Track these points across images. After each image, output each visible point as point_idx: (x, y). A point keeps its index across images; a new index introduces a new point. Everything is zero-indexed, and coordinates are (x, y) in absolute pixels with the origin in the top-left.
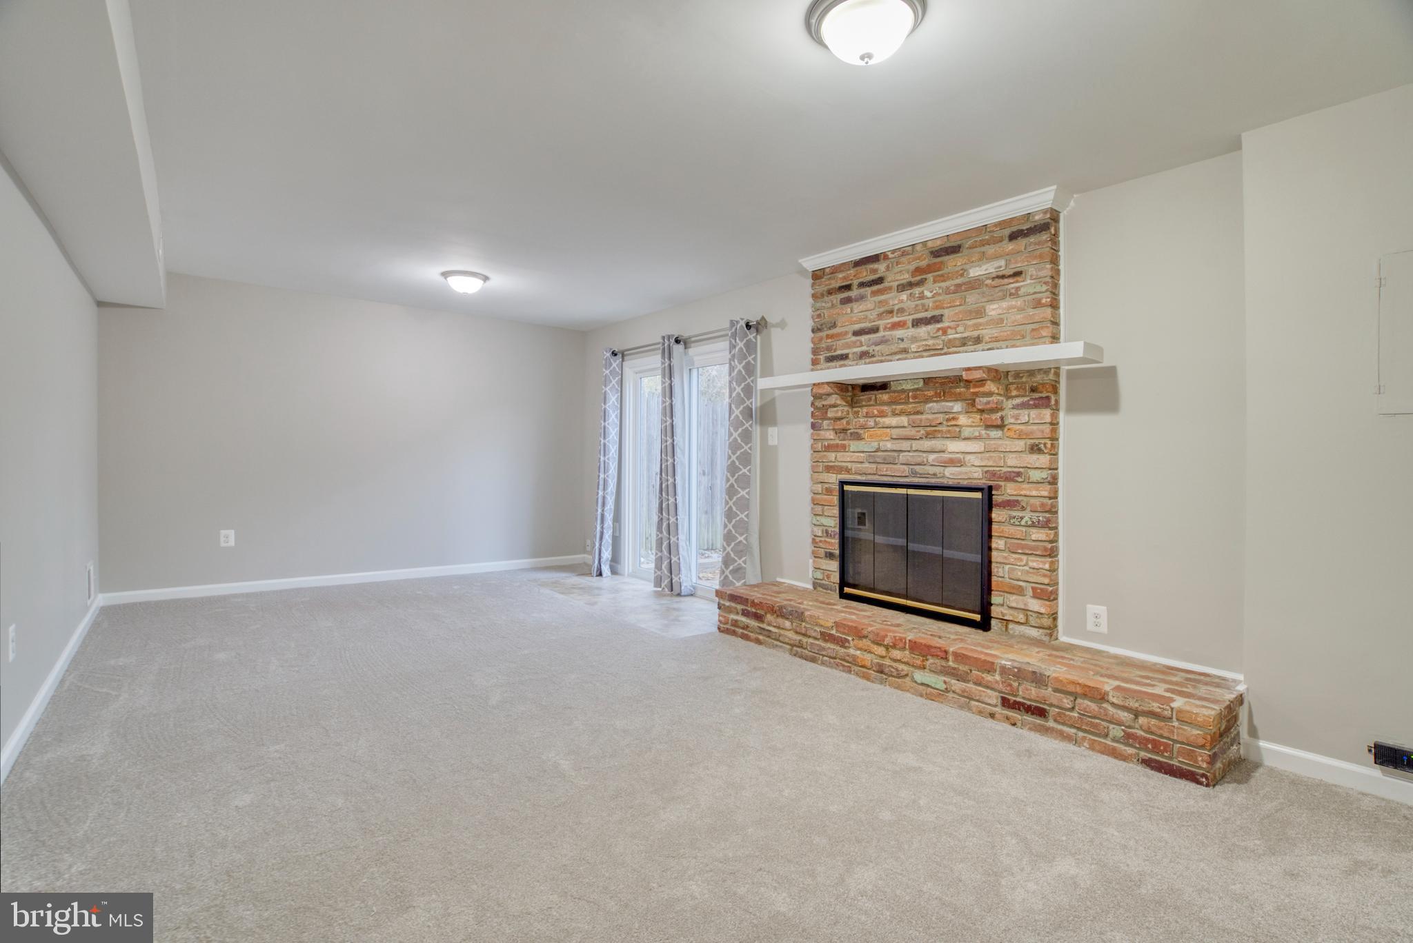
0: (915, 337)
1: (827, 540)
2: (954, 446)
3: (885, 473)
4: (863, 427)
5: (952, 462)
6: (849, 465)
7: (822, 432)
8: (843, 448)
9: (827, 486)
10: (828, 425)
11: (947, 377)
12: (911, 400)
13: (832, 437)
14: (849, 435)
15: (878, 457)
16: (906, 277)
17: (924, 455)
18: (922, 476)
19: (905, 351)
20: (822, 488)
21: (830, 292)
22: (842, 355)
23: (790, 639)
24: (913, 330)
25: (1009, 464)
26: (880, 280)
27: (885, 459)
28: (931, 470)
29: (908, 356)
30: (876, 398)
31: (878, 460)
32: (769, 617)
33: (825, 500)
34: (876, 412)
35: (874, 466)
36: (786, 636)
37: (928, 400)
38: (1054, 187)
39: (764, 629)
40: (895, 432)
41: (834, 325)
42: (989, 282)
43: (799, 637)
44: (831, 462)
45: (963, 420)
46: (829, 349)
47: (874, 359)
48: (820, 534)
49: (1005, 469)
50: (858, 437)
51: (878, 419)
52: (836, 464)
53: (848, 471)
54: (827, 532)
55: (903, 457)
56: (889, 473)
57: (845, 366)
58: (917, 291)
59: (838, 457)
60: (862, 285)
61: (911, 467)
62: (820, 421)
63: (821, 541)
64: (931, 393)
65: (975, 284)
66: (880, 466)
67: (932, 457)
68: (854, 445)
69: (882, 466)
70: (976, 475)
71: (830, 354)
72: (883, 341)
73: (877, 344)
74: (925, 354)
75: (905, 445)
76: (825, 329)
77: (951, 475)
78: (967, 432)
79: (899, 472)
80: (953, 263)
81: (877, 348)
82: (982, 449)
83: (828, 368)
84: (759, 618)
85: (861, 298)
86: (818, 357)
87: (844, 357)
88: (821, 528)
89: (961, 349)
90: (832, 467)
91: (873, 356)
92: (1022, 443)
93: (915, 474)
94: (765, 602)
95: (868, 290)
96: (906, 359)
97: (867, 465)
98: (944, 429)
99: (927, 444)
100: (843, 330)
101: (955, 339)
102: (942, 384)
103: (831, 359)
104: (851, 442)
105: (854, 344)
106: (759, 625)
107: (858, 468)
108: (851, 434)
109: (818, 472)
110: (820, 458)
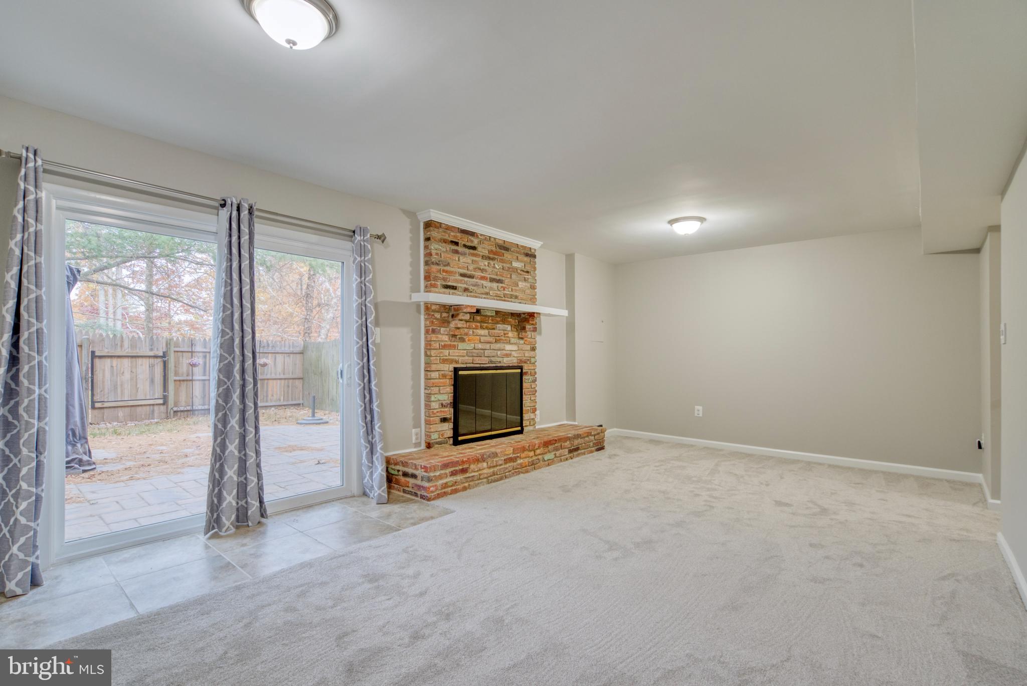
0: (492, 288)
1: (442, 410)
2: (508, 347)
3: (477, 362)
4: (466, 334)
5: (507, 355)
6: (457, 358)
7: (440, 336)
8: (454, 347)
9: (443, 372)
10: (444, 331)
11: (505, 312)
12: (490, 321)
13: (447, 340)
14: (458, 338)
15: (474, 353)
16: (486, 253)
17: (496, 352)
18: (494, 363)
19: (487, 294)
20: (439, 375)
21: (445, 241)
22: (453, 286)
23: (487, 474)
24: (490, 283)
25: (526, 356)
26: (474, 248)
27: (477, 354)
28: (499, 359)
29: (488, 296)
30: (474, 318)
31: (474, 355)
32: (473, 467)
33: (441, 383)
34: (474, 326)
35: (471, 358)
36: (484, 474)
37: (498, 323)
38: (542, 243)
39: (469, 477)
40: (483, 339)
41: (448, 264)
42: (519, 271)
43: (492, 470)
44: (446, 356)
45: (510, 334)
46: (444, 279)
47: (472, 294)
48: (437, 407)
49: (524, 358)
50: (462, 340)
51: (474, 330)
52: (450, 357)
53: (457, 362)
54: (442, 405)
55: (487, 353)
56: (479, 362)
57: (453, 294)
58: (492, 262)
59: (450, 353)
60: (465, 246)
61: (489, 358)
62: (439, 328)
63: (437, 412)
64: (499, 319)
65: (515, 270)
66: (475, 358)
67: (499, 353)
68: (461, 346)
69: (476, 358)
70: (515, 361)
71: (446, 284)
72: (476, 285)
73: (474, 286)
74: (496, 298)
75: (488, 346)
76: (442, 265)
77: (506, 361)
78: (513, 340)
79: (483, 361)
80: (507, 256)
81: (473, 288)
82: (517, 349)
83: (444, 293)
84: (464, 471)
85: (464, 254)
86: (437, 283)
87: (454, 288)
88: (438, 402)
89: (510, 300)
90: (446, 360)
91: (471, 292)
92: (529, 346)
93: (491, 362)
94: (471, 457)
95: (467, 251)
96: (488, 298)
97: (467, 358)
98: (503, 338)
99: (498, 346)
100: (452, 269)
101: (508, 294)
102: (504, 315)
103: (447, 287)
104: (459, 344)
105: (461, 281)
106: (464, 477)
107: (463, 359)
108: (459, 338)
109: (436, 364)
110: (438, 353)
